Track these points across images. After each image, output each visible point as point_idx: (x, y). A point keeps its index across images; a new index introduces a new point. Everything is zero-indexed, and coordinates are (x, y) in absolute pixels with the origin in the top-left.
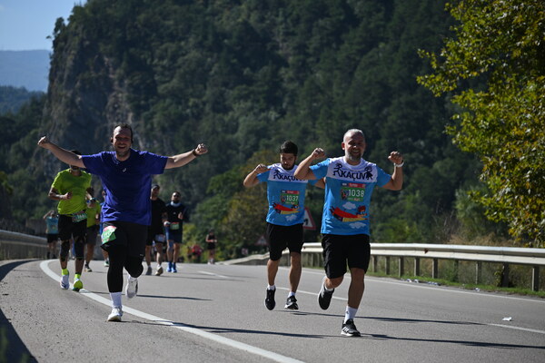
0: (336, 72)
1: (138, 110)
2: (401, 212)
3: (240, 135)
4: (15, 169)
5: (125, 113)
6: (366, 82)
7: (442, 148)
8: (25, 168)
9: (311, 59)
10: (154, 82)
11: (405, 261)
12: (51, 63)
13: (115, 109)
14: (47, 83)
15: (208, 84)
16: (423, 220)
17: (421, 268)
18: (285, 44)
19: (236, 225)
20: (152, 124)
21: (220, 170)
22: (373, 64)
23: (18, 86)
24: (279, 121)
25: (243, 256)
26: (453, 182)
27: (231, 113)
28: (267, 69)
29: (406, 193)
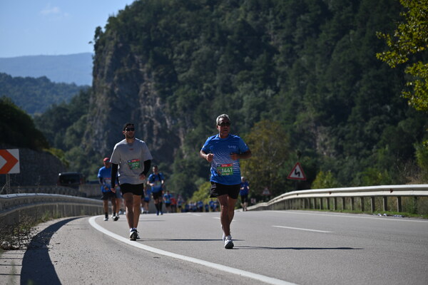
0: (318, 56)
1: (164, 95)
2: (375, 163)
3: (244, 110)
4: (70, 147)
5: (153, 98)
6: (341, 61)
7: (405, 110)
8: (78, 145)
9: (297, 46)
10: (175, 72)
11: (376, 200)
12: (94, 63)
13: (146, 95)
14: (91, 78)
15: (217, 71)
16: (392, 168)
18: (276, 36)
20: (175, 105)
22: (347, 47)
23: (69, 82)
24: (275, 97)
25: (252, 205)
26: (414, 136)
27: (236, 93)
28: (263, 56)
29: (378, 148)
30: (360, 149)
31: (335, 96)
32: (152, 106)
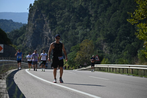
0: (105, 18)
1: (52, 29)
2: (123, 56)
3: (79, 35)
4: (19, 44)
5: (48, 29)
6: (113, 21)
7: (134, 39)
8: (21, 44)
9: (99, 15)
10: (56, 21)
11: (124, 70)
12: (29, 16)
13: (46, 28)
14: (27, 21)
15: (71, 21)
16: (129, 58)
17: (128, 71)
18: (91, 11)
19: (78, 60)
20: (56, 32)
21: (74, 45)
22: (116, 16)
23: (19, 22)
24: (90, 32)
25: (80, 68)
26: (137, 48)
27: (77, 30)
28: (86, 18)
29: (124, 51)
30: (118, 51)
31: (110, 33)
32: (48, 32)
